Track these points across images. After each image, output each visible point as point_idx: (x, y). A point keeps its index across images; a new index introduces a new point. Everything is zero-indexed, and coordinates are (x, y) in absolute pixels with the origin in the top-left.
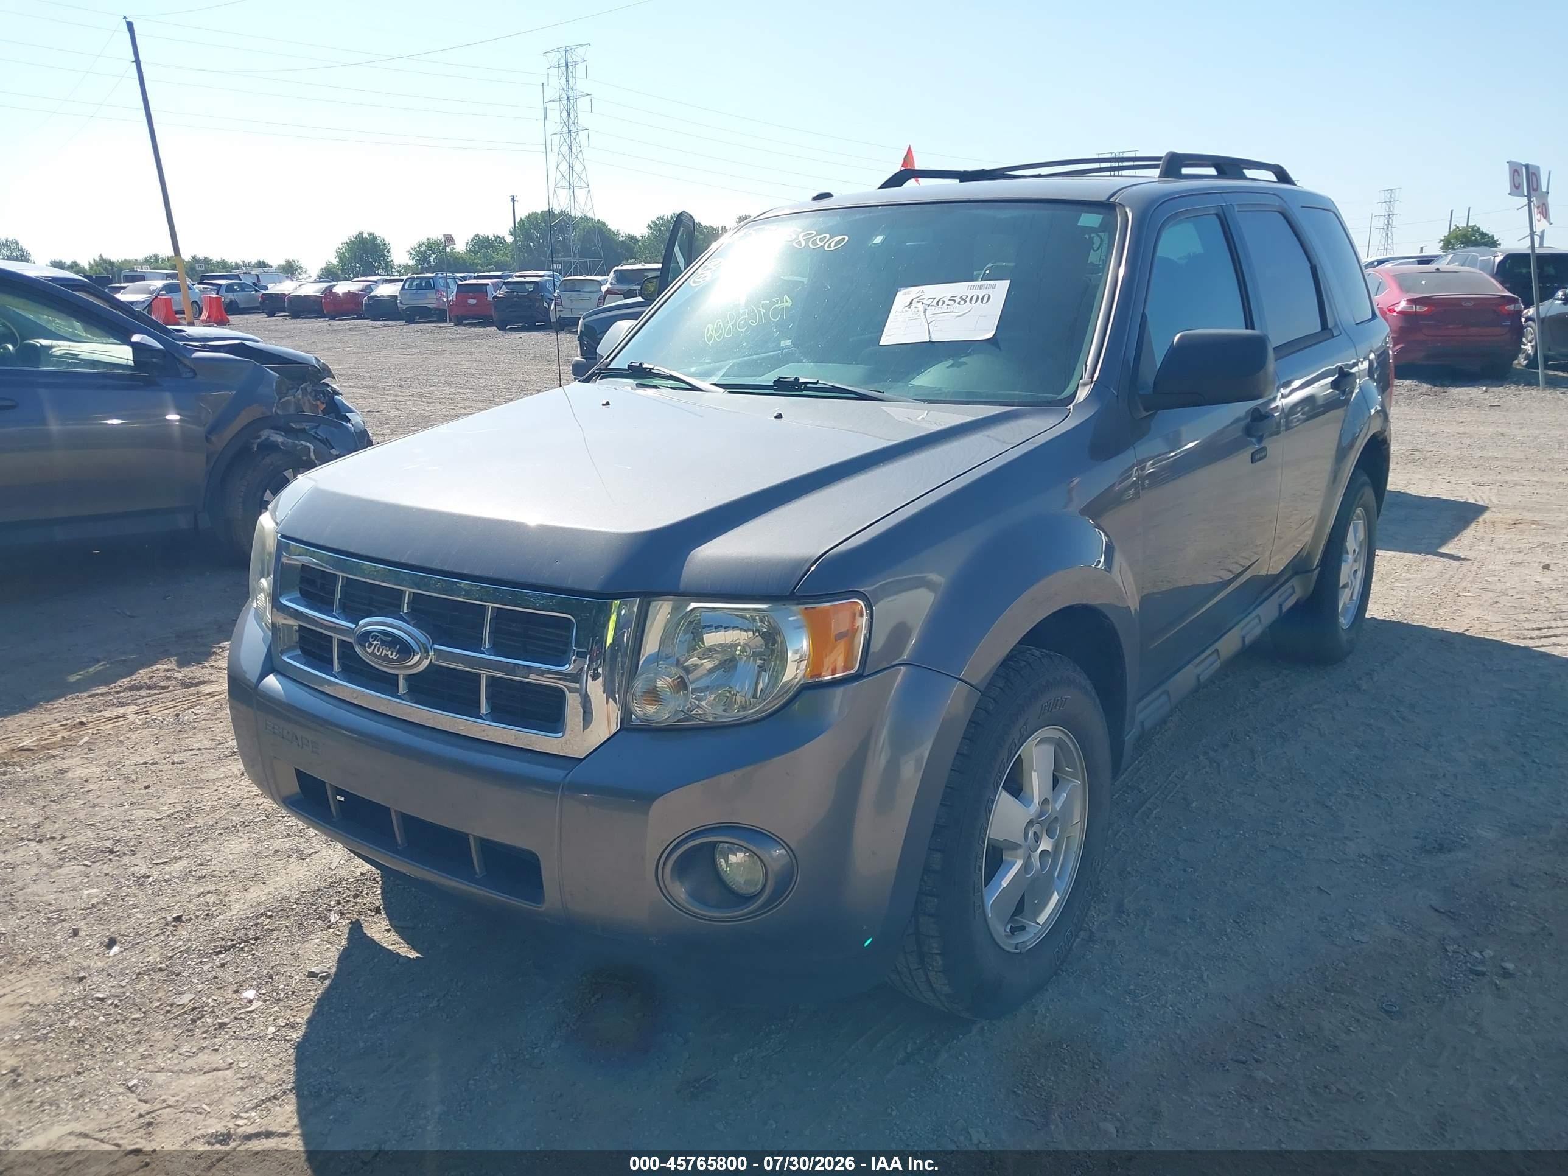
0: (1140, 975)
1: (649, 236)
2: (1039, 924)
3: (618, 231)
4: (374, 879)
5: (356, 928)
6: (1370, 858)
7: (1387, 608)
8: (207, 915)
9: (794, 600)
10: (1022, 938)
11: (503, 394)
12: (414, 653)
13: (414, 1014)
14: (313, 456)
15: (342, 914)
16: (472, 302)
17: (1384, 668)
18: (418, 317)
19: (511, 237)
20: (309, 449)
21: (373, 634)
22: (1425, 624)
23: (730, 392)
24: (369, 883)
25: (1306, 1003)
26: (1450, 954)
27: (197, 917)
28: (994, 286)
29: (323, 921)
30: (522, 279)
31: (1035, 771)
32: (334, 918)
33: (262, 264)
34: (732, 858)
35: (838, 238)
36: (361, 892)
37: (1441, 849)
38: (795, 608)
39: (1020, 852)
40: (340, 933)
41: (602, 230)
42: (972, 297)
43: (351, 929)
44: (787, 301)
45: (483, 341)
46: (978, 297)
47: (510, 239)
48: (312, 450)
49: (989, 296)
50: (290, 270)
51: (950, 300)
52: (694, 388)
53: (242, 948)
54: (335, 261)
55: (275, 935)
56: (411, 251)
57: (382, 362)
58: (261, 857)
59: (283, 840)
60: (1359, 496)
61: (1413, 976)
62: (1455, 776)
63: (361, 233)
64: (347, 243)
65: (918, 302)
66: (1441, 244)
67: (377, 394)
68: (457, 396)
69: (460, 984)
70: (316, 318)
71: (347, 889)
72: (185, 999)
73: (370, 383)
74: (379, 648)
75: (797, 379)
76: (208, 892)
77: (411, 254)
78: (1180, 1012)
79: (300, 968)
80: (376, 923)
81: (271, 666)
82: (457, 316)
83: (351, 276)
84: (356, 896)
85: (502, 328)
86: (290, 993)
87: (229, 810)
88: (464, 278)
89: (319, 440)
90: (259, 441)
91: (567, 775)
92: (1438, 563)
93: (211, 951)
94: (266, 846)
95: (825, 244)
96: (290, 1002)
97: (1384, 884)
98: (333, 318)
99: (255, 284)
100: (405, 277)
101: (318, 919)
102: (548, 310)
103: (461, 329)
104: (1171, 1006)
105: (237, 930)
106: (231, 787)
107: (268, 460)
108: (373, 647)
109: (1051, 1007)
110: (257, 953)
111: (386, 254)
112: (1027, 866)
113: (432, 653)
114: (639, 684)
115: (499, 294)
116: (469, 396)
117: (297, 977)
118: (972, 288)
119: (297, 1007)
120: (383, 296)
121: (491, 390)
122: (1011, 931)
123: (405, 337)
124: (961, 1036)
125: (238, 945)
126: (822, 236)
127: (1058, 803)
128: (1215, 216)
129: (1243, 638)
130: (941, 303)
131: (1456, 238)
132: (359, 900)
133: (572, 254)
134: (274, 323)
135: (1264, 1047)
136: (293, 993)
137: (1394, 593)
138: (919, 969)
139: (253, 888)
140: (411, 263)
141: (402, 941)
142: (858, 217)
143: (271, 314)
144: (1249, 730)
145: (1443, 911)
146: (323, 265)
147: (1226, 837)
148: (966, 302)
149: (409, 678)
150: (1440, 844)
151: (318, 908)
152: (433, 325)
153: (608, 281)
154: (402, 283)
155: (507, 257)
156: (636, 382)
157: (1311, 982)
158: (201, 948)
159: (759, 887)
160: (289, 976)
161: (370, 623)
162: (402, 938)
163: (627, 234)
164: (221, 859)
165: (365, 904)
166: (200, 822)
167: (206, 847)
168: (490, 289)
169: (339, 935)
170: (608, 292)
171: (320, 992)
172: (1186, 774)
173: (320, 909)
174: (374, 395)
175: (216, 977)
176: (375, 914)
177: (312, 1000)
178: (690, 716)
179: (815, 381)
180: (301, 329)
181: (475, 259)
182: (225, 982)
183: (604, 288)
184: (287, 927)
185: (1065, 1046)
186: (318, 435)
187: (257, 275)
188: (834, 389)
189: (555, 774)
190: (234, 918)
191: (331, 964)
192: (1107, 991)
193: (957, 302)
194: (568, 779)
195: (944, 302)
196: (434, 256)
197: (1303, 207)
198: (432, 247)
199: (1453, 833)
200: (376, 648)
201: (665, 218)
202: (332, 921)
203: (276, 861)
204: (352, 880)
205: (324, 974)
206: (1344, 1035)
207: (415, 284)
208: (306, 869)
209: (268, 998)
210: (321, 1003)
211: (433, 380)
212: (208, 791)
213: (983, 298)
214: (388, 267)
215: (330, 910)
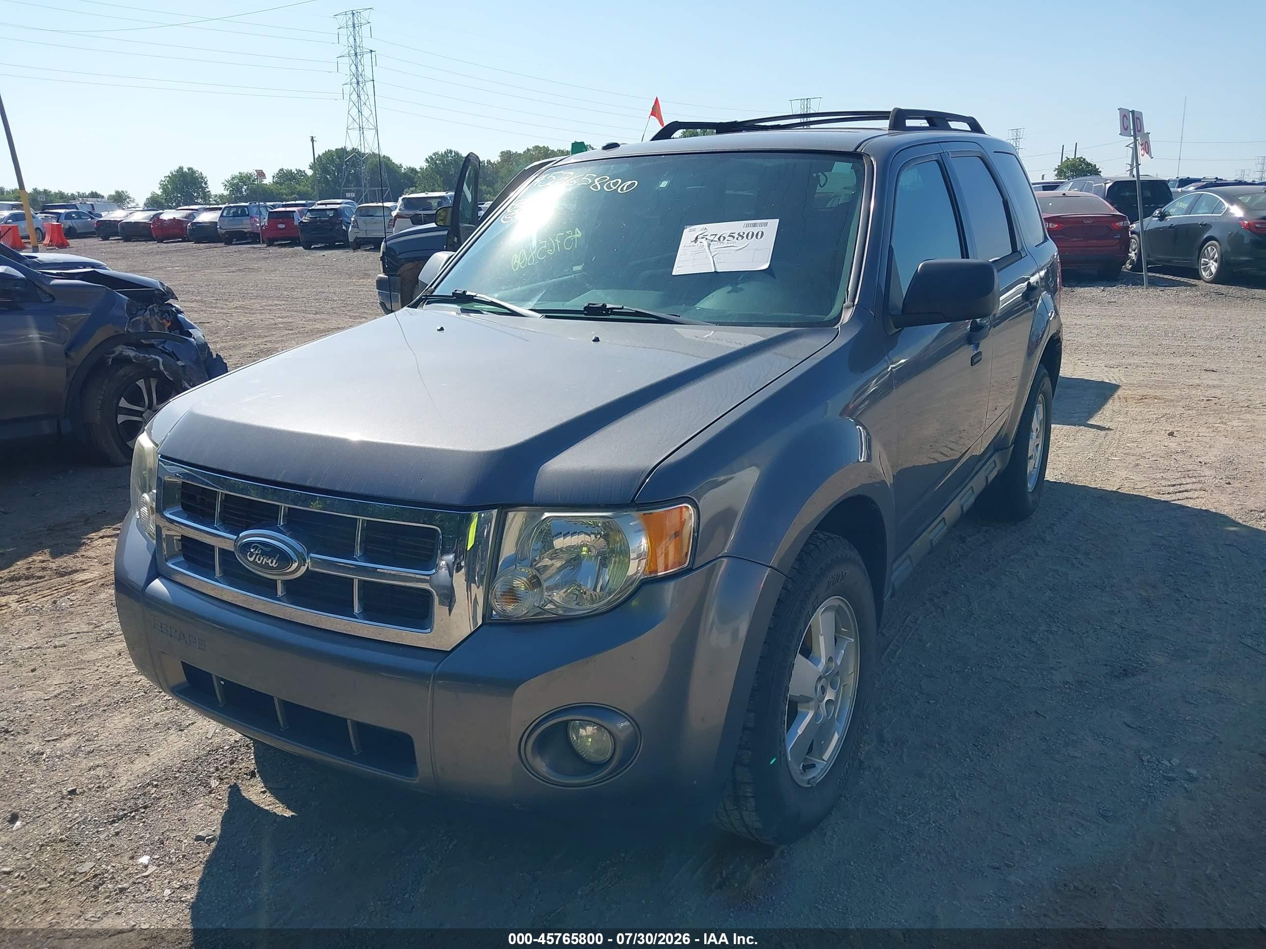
0: (905, 797)
1: (427, 168)
2: (824, 760)
3: (401, 165)
4: (247, 746)
5: (235, 791)
6: (1072, 685)
7: (1056, 472)
8: (99, 787)
9: (634, 507)
10: (812, 774)
11: (313, 304)
12: (292, 561)
13: (294, 870)
14: (162, 367)
15: (221, 779)
16: (282, 226)
17: (1061, 522)
18: (235, 240)
19: (311, 170)
20: (158, 361)
21: (254, 545)
22: (1087, 484)
23: (547, 317)
24: (242, 749)
25: (1040, 813)
26: (1145, 764)
27: (90, 789)
28: (766, 224)
29: (205, 787)
30: (323, 207)
31: (821, 635)
32: (214, 783)
33: (94, 195)
34: (582, 732)
35: (629, 183)
36: (237, 758)
37: (1126, 673)
38: (635, 514)
39: (812, 704)
40: (221, 798)
41: (387, 164)
42: (748, 233)
43: (230, 793)
44: (577, 233)
45: (293, 260)
46: (753, 233)
47: (310, 173)
48: (161, 363)
49: (762, 233)
50: (120, 199)
51: (729, 236)
52: (513, 313)
53: (134, 816)
54: (159, 192)
55: (162, 803)
56: (226, 183)
57: (208, 279)
58: (144, 730)
59: (161, 713)
60: (1042, 385)
61: (1120, 784)
62: (1128, 611)
63: (181, 168)
64: (169, 176)
65: (702, 238)
66: (1056, 172)
67: (206, 307)
68: (274, 308)
69: (333, 839)
70: (146, 241)
71: (224, 756)
72: (87, 867)
73: (198, 298)
74: (260, 557)
75: (604, 306)
76: (98, 766)
77: (226, 186)
78: (942, 827)
79: (187, 832)
80: (252, 786)
81: (155, 571)
82: (269, 238)
83: (174, 204)
84: (232, 762)
85: (307, 247)
86: (181, 857)
87: (110, 688)
88: (274, 207)
89: (166, 353)
90: (113, 355)
91: (438, 665)
92: (1091, 433)
93: (105, 821)
94: (148, 720)
95: (618, 188)
96: (182, 865)
97: (1086, 706)
98: (161, 241)
99: (90, 212)
100: (223, 206)
101: (200, 785)
102: (346, 232)
103: (272, 249)
104: (934, 822)
105: (126, 800)
106: (110, 667)
107: (121, 372)
108: (254, 556)
109: (836, 829)
110: (147, 820)
111: (203, 185)
112: (816, 716)
113: (308, 561)
114: (499, 586)
115: (305, 219)
116: (284, 307)
117: (185, 841)
118: (747, 225)
119: (189, 869)
120: (205, 223)
121: (302, 301)
122: (803, 768)
123: (225, 257)
124: (766, 860)
125: (129, 814)
126: (615, 181)
127: (839, 659)
128: (935, 162)
129: (962, 507)
130: (722, 239)
131: (1067, 167)
132: (235, 766)
133: (363, 184)
134: (109, 246)
135: (1012, 854)
136: (184, 856)
137: (1060, 459)
138: (734, 809)
139: (138, 760)
140: (226, 193)
141: (277, 801)
142: (644, 164)
143: (106, 238)
144: (963, 579)
145: (1134, 726)
146: (149, 195)
147: (957, 672)
148: (743, 238)
149: (285, 583)
150: (1124, 670)
151: (199, 775)
152: (249, 246)
153: (396, 207)
154: (221, 211)
155: (308, 187)
156: (460, 308)
157: (1041, 794)
158: (96, 819)
159: (609, 756)
160: (179, 841)
161: (250, 535)
162: (277, 798)
163: (408, 167)
164: (107, 734)
165: (241, 769)
166: (85, 700)
167: (91, 723)
168: (296, 216)
169: (220, 799)
170: (398, 216)
171: (208, 854)
172: (918, 619)
173: (201, 776)
174: (203, 308)
175: (112, 845)
176: (251, 778)
177: (201, 862)
178: (545, 610)
179: (621, 307)
180: (133, 251)
181: (281, 189)
182: (121, 849)
183: (394, 214)
184: (172, 794)
185: (852, 863)
186: (165, 349)
187: (92, 205)
188: (638, 314)
189: (428, 666)
190: (123, 789)
191: (215, 827)
192: (880, 812)
193: (736, 238)
194: (439, 668)
195: (724, 238)
196: (245, 187)
197: (995, 152)
198: (244, 179)
199: (1133, 659)
200: (258, 557)
201: (440, 153)
202: (213, 786)
203: (157, 733)
204: (227, 747)
205: (210, 837)
206: (1073, 839)
207: (232, 211)
208: (185, 740)
209: (161, 863)
210: (210, 864)
211: (252, 294)
212: (90, 671)
213: (757, 234)
214: (206, 196)
215: (210, 777)
